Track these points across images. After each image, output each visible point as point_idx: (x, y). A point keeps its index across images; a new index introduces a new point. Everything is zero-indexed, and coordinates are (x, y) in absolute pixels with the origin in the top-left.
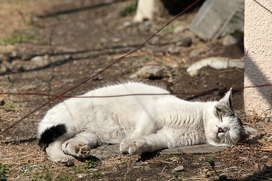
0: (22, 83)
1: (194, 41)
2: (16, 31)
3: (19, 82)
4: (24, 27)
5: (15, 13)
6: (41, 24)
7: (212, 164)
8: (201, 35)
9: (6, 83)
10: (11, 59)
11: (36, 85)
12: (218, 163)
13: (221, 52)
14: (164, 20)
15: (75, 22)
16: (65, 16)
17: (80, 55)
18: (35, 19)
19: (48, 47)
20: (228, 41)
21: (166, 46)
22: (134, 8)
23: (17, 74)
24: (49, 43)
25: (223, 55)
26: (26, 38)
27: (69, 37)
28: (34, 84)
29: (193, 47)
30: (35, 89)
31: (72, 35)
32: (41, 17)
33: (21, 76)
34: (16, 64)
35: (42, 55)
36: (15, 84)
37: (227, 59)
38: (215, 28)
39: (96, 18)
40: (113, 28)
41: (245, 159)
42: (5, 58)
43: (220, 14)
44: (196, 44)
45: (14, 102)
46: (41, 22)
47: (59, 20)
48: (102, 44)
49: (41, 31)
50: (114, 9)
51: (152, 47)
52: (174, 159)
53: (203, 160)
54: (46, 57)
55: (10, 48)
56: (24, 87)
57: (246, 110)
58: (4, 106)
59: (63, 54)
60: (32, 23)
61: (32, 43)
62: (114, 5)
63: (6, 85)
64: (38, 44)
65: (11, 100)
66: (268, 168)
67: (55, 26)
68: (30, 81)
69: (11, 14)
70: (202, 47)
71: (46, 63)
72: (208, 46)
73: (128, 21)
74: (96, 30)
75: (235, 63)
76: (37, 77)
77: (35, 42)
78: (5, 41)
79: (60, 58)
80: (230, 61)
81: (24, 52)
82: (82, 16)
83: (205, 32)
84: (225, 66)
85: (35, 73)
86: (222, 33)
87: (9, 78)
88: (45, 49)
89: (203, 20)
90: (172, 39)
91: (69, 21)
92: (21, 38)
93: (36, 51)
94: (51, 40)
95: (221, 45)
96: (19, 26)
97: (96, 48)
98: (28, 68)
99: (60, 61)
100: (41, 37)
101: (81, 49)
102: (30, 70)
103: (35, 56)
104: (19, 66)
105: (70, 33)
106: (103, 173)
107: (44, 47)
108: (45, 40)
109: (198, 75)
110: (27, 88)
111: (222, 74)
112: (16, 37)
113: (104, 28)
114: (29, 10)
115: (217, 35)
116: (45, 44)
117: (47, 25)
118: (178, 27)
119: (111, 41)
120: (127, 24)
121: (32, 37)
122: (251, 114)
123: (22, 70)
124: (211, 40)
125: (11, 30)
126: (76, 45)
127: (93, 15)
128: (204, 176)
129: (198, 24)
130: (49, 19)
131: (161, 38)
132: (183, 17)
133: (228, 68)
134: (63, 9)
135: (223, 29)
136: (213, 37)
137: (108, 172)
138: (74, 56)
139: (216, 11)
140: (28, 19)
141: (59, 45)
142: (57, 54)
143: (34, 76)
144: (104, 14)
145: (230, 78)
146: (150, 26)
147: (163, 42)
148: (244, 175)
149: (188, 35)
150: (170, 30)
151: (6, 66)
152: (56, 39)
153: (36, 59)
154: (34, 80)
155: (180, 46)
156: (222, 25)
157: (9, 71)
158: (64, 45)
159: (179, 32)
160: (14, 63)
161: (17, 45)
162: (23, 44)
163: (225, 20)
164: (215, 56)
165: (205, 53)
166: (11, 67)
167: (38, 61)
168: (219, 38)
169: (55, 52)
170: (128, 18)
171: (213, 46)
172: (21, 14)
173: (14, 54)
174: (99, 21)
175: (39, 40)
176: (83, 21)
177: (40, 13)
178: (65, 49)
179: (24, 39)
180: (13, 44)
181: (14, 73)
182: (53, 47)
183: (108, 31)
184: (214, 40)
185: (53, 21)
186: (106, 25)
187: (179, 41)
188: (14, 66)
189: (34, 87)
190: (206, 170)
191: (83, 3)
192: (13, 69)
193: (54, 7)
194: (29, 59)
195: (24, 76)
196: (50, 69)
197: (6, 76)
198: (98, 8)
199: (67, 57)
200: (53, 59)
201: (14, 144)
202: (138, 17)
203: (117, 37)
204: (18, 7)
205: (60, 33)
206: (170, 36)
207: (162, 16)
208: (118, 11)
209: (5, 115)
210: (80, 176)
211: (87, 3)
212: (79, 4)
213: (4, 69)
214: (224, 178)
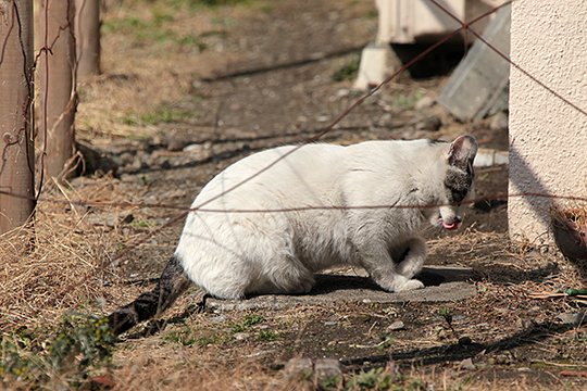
0: (165, 186)
1: (444, 121)
2: (164, 103)
3: (161, 186)
4: (177, 96)
5: (166, 74)
6: (206, 92)
7: (449, 319)
8: (457, 112)
9: (139, 187)
10: (151, 148)
11: (187, 190)
12: (460, 317)
13: (486, 139)
14: (401, 87)
15: (259, 89)
16: (246, 80)
17: (262, 143)
18: (197, 84)
19: (212, 129)
20: (499, 121)
21: (400, 130)
22: (355, 66)
23: (158, 173)
24: (214, 122)
25: (488, 145)
26: (178, 114)
27: (247, 114)
28: (183, 189)
29: (442, 131)
30: (184, 196)
31: (255, 111)
32: (208, 81)
33: (165, 175)
34: (159, 157)
35: (202, 142)
36: (153, 189)
37: (492, 151)
38: (479, 100)
39: (295, 83)
40: (320, 100)
41: (503, 311)
42: (141, 147)
43: (488, 78)
44: (448, 125)
45: (149, 218)
46: (205, 89)
47: (234, 85)
48: (298, 126)
49: (205, 104)
50: (324, 69)
51: (377, 130)
52: (391, 311)
53: (436, 312)
54: (207, 146)
55: (150, 130)
56: (167, 194)
57: (511, 233)
58: (131, 224)
59: (235, 140)
60: (192, 90)
61: (187, 123)
62: (325, 63)
63: (139, 191)
64: (197, 125)
65: (143, 215)
66: (536, 325)
67: (228, 95)
68: (178, 183)
69: (159, 75)
70: (456, 131)
71: (206, 154)
72: (467, 130)
73: (345, 88)
74: (293, 103)
75: (502, 158)
76: (188, 178)
77: (193, 120)
78: (143, 119)
79: (230, 147)
80: (497, 155)
81: (174, 137)
82: (273, 79)
83: (463, 108)
84: (489, 163)
85: (188, 170)
86: (490, 109)
87: (144, 178)
88: (207, 133)
89: (461, 88)
90: (412, 117)
91: (252, 88)
92: (170, 114)
93: (192, 135)
94: (218, 120)
95: (489, 128)
96: (170, 95)
97: (289, 132)
98: (177, 163)
99: (229, 152)
100: (202, 114)
101: (265, 134)
102: (180, 167)
103: (190, 143)
104: (162, 160)
105: (250, 107)
106: (276, 332)
107: (206, 129)
108: (208, 119)
110: (173, 195)
111: (483, 174)
112: (161, 113)
113: (306, 99)
114: (189, 70)
115: (483, 113)
116: (208, 125)
117: (216, 93)
118: (423, 98)
119: (314, 121)
120: (342, 93)
121: (188, 114)
122: (519, 239)
123: (167, 166)
124: (472, 121)
125: (156, 102)
126: (257, 127)
127: (290, 78)
128: (435, 338)
129: (451, 94)
130: (221, 84)
131: (394, 116)
132: (432, 82)
133: (494, 165)
134: (243, 68)
135: (492, 101)
136: (476, 115)
137: (284, 332)
138: (252, 145)
139: (480, 73)
140: (185, 84)
141: (231, 126)
142: (226, 141)
143: (186, 175)
144: (308, 77)
145: (495, 181)
146: (379, 97)
147: (398, 122)
148: (499, 337)
149: (438, 111)
150: (410, 104)
151: (141, 159)
152: (227, 117)
153: (190, 148)
154: (185, 182)
155: (422, 129)
156: (490, 96)
157: (145, 168)
158: (238, 127)
159: (424, 107)
160: (155, 154)
161: (162, 125)
162: (172, 125)
163: (495, 89)
166: (149, 162)
167: (194, 152)
168: (486, 117)
169: (223, 138)
170: (345, 83)
171: (475, 129)
172: (175, 75)
173: (157, 141)
174: (299, 88)
175: (198, 117)
176: (275, 88)
177: (206, 74)
178: (239, 134)
179: (174, 117)
180: (155, 124)
181: (153, 170)
182: (219, 130)
183: (311, 104)
184: (478, 121)
185: (225, 87)
186: (310, 94)
187: (421, 121)
188: (155, 159)
189: (184, 193)
190: (438, 328)
191: (276, 58)
192: (153, 164)
193: (229, 66)
194: (180, 148)
195: (170, 175)
196: (210, 165)
197: (141, 176)
198: (300, 65)
199: (240, 145)
200: (218, 149)
201: (141, 285)
202: (361, 83)
203: (324, 115)
204: (170, 64)
205: (235, 107)
206: (409, 113)
207: (398, 82)
208: (331, 72)
209: (131, 239)
210: (239, 337)
211: (284, 58)
212: (268, 60)
213: (137, 165)
214: (466, 341)
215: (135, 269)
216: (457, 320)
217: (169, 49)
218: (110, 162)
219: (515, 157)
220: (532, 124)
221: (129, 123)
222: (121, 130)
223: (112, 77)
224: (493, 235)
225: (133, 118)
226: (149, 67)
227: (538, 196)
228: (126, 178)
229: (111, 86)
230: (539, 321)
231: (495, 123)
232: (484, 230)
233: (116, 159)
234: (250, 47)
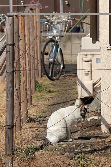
0: (43, 124)
1: (90, 111)
2: (42, 109)
4: (45, 108)
7: (92, 145)
8: (92, 110)
9: (39, 124)
10: (40, 117)
13: (97, 114)
15: (58, 107)
16: (56, 105)
22: (75, 102)
25: (97, 116)
26: (45, 111)
29: (90, 113)
32: (50, 106)
35: (49, 116)
36: (41, 124)
41: (101, 144)
45: (40, 129)
47: (54, 106)
49: (49, 109)
52: (82, 144)
53: (90, 144)
55: (40, 114)
57: (102, 130)
58: (38, 130)
60: (47, 107)
61: (46, 113)
62: (69, 102)
67: (53, 108)
69: (42, 105)
70: (92, 113)
75: (100, 118)
78: (39, 112)
81: (44, 115)
82: (61, 105)
83: (93, 109)
85: (47, 121)
86: (98, 109)
87: (39, 122)
88: (50, 114)
89: (93, 106)
95: (97, 112)
102: (45, 120)
103: (47, 116)
104: (42, 119)
108: (50, 112)
109: (90, 121)
111: (97, 120)
112: (42, 111)
114: (47, 104)
115: (96, 110)
117: (51, 108)
121: (47, 111)
123: (43, 120)
124: (94, 111)
128: (90, 149)
129: (91, 107)
130: (52, 106)
133: (99, 119)
134: (56, 103)
137: (64, 148)
139: (96, 103)
144: (67, 104)
145: (99, 122)
148: (101, 148)
156: (97, 107)
160: (41, 118)
161: (42, 113)
162: (44, 113)
164: (95, 116)
165: (93, 115)
166: (40, 120)
167: (48, 118)
171: (95, 113)
172: (44, 105)
173: (41, 116)
177: (49, 104)
190: (90, 147)
193: (53, 103)
194: (45, 117)
195: (44, 122)
198: (65, 103)
201: (39, 141)
204: (43, 103)
207: (82, 105)
208: (70, 104)
209: (38, 133)
210: (56, 149)
211: (62, 101)
212: (60, 102)
213: (38, 120)
214: (95, 149)
215: (38, 138)
216: (93, 146)
217: (43, 100)
218: (34, 120)
219: (102, 117)
221: (37, 113)
222: (35, 114)
223: (33, 105)
224: (99, 131)
225: (37, 112)
226: (40, 103)
227: (106, 124)
228: (36, 122)
229: (33, 107)
230: (107, 145)
231: (99, 111)
232: (97, 130)
233: (35, 119)
234: (57, 100)
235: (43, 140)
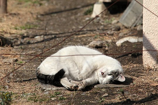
0: (28, 50)
1: (121, 28)
2: (28, 23)
3: (27, 50)
4: (32, 20)
5: (29, 13)
6: (42, 19)
7: (123, 93)
8: (125, 25)
9: (20, 50)
10: (23, 37)
11: (36, 51)
12: (127, 92)
13: (135, 33)
14: (107, 17)
15: (60, 18)
16: (55, 15)
17: (60, 35)
18: (39, 16)
19: (44, 31)
20: (140, 27)
21: (107, 31)
22: (92, 10)
23: (26, 45)
24: (45, 29)
25: (136, 35)
26: (33, 26)
27: (56, 26)
28: (34, 51)
29: (121, 31)
30: (35, 53)
31: (58, 25)
32: (42, 15)
33: (28, 46)
34: (26, 40)
35: (40, 35)
36: (24, 51)
37: (137, 37)
38: (133, 21)
39: (72, 16)
40: (80, 21)
41: (141, 90)
42: (20, 37)
43: (136, 13)
44: (123, 29)
45: (23, 60)
46: (42, 18)
47: (51, 16)
48: (73, 30)
49: (42, 23)
50: (81, 11)
51: (99, 31)
52: (104, 90)
53: (119, 91)
54: (42, 36)
55: (23, 31)
56: (29, 52)
57: (144, 64)
58: (17, 62)
59: (51, 34)
60: (37, 18)
61: (36, 29)
62: (82, 9)
64: (39, 30)
65: (21, 59)
66: (153, 95)
67: (49, 20)
68: (33, 49)
69: (26, 13)
70: (125, 31)
71: (42, 39)
72: (129, 31)
73: (88, 17)
74: (71, 22)
75: (141, 40)
76: (36, 47)
77: (37, 28)
78: (21, 28)
79: (50, 37)
80: (139, 38)
81: (31, 34)
82: (64, 14)
83: (127, 23)
84: (136, 41)
85: (36, 45)
86: (137, 24)
87: (21, 47)
88: (42, 32)
89: (127, 17)
90: (111, 27)
91: (57, 17)
92: (30, 26)
93: (37, 33)
94: (46, 27)
95: (136, 30)
96: (30, 20)
97: (70, 32)
98: (32, 42)
99: (49, 38)
100: (40, 26)
101: (62, 32)
102: (33, 43)
103: (37, 36)
104: (27, 41)
105: (57, 23)
106: (65, 97)
107: (42, 31)
108: (43, 28)
109: (122, 46)
110: (31, 53)
111: (134, 45)
112: (27, 26)
113: (75, 21)
114: (36, 12)
115: (134, 25)
116: (42, 29)
117: (45, 19)
118: (114, 20)
119: (78, 28)
120: (87, 19)
121: (36, 26)
122: (147, 66)
123: (29, 43)
124: (131, 28)
125: (25, 22)
126: (59, 30)
127: (70, 14)
128: (119, 99)
129: (123, 19)
130: (47, 16)
131: (105, 26)
132: (117, 15)
133: (138, 42)
134: (54, 11)
135: (137, 21)
136: (132, 26)
137: (68, 97)
138: (57, 36)
139: (133, 12)
140: (35, 16)
141: (50, 30)
142: (49, 35)
143: (35, 46)
144: (76, 14)
145: (139, 47)
146: (99, 20)
147: (106, 28)
148: (140, 99)
149: (119, 25)
150: (110, 22)
151: (20, 41)
152: (49, 27)
153: (37, 37)
154: (35, 48)
155: (114, 30)
156: (137, 19)
157: (21, 44)
158: (53, 30)
159: (115, 23)
160: (25, 39)
161: (27, 30)
162: (31, 30)
163: (138, 17)
164: (132, 36)
165: (126, 34)
166: (23, 42)
167: (38, 38)
168: (135, 26)
169: (48, 34)
170: (88, 16)
171: (132, 30)
172: (32, 13)
173: (25, 35)
174: (73, 17)
175: (39, 27)
176: (65, 17)
177: (42, 13)
178: (53, 32)
179: (31, 27)
180: (25, 29)
181: (24, 45)
182: (46, 31)
183: (77, 23)
184: (133, 28)
185: (48, 17)
186: (76, 19)
187: (114, 28)
188: (25, 41)
189: (35, 52)
190: (119, 96)
191: (65, 8)
192: (24, 43)
193: (50, 10)
194: (33, 37)
195: (30, 46)
196: (43, 43)
197: (20, 46)
198: (73, 10)
199: (53, 36)
200: (46, 37)
201: (20, 82)
202: (93, 15)
203: (81, 26)
204: (30, 10)
205: (51, 23)
206: (110, 25)
207: (106, 15)
208: (83, 12)
210: (53, 99)
211: (68, 8)
212: (63, 8)
213: (19, 43)
214: (129, 100)
215: (18, 77)
216: (126, 93)
217: (30, 5)
218: (10, 42)
219: (145, 39)
220: (150, 28)
221: (16, 29)
222: (14, 31)
223: (11, 14)
224: (138, 65)
225: (18, 27)
226: (23, 11)
228: (15, 47)
229: (10, 17)
230: (154, 93)
231: (138, 28)
232: (135, 63)
233: (12, 41)
234: (56, 4)
235: (26, 81)
